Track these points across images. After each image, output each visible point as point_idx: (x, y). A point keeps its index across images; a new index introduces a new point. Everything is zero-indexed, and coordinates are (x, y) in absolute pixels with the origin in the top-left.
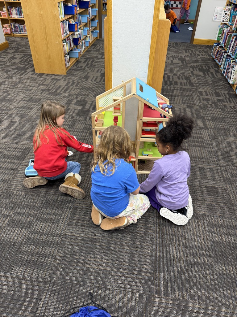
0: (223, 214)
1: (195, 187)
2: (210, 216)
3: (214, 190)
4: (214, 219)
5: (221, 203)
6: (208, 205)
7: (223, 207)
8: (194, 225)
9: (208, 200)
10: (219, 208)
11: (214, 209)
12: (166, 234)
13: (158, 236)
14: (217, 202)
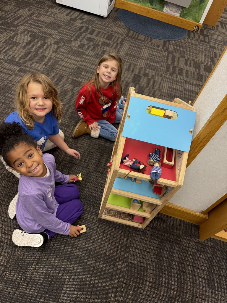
0: (7, 281)
1: (68, 260)
2: (11, 258)
3: (54, 292)
4: (5, 261)
5: (26, 289)
6: (28, 263)
7: (17, 287)
8: (7, 228)
9: (37, 268)
10: (18, 280)
11: (20, 271)
12: (9, 192)
13: (10, 184)
14: (30, 282)
